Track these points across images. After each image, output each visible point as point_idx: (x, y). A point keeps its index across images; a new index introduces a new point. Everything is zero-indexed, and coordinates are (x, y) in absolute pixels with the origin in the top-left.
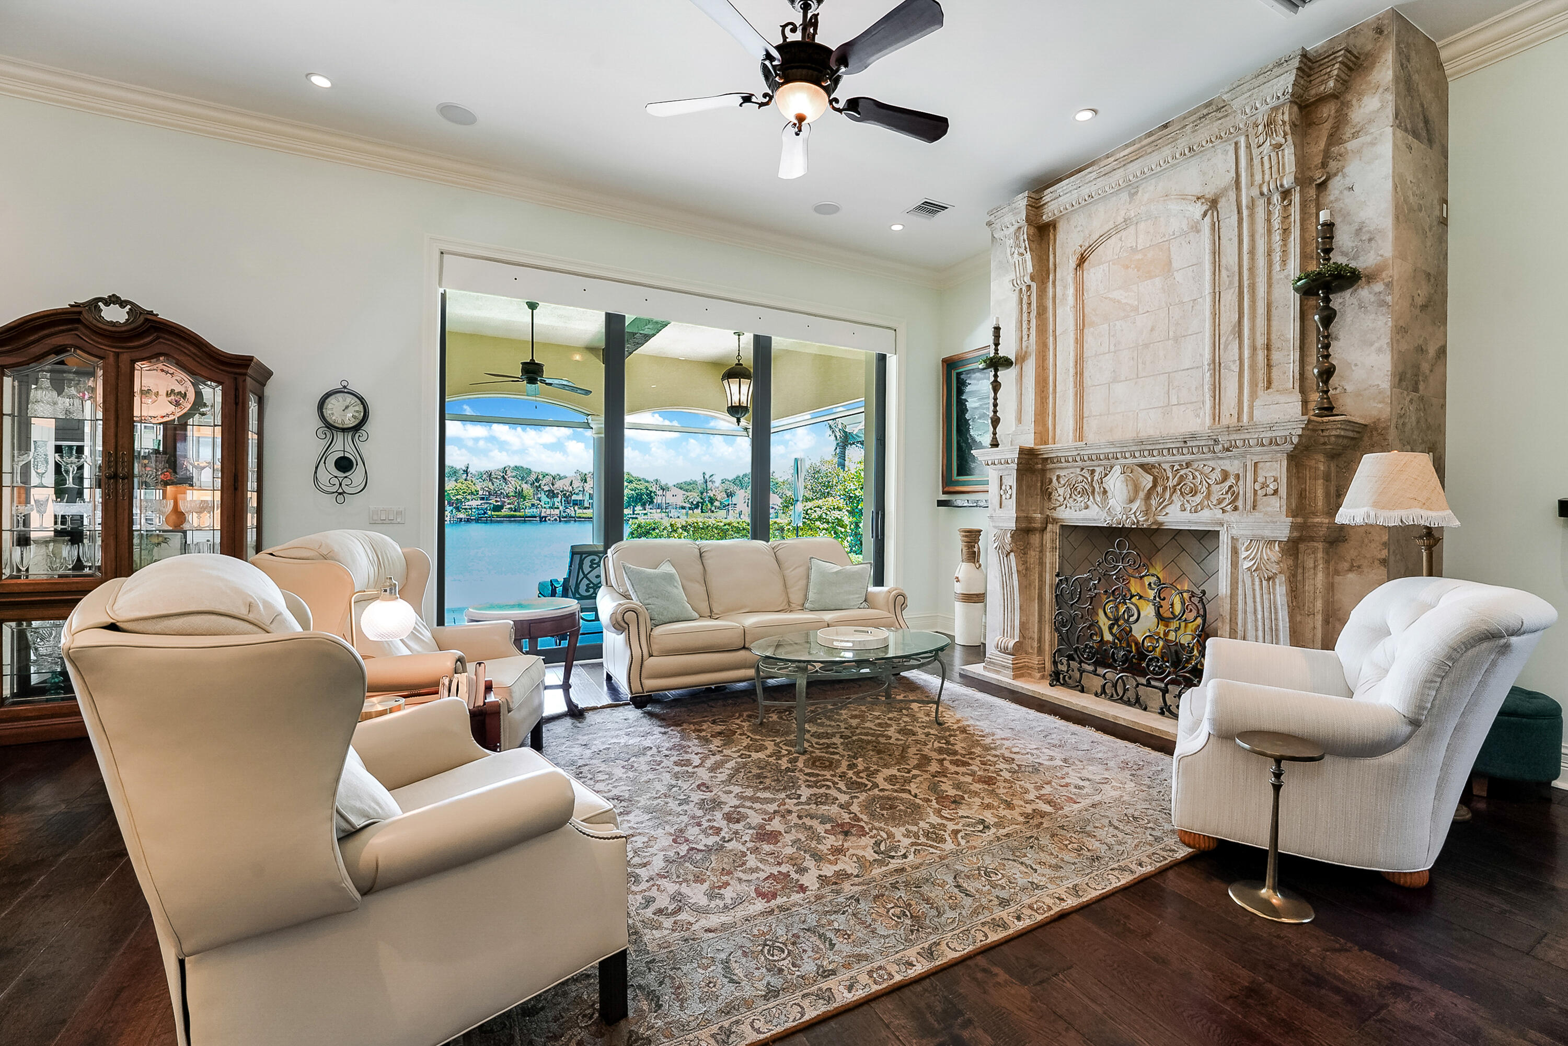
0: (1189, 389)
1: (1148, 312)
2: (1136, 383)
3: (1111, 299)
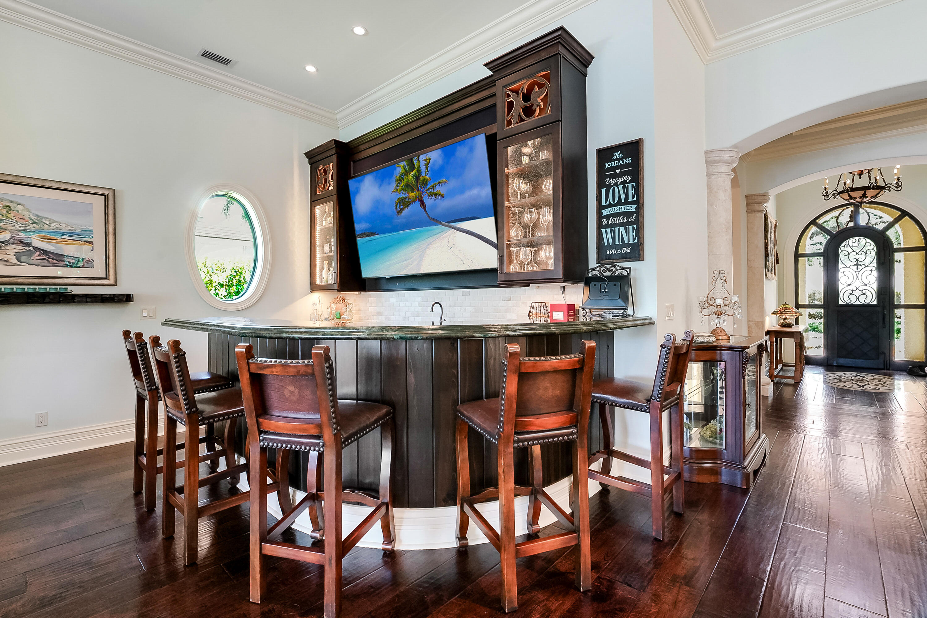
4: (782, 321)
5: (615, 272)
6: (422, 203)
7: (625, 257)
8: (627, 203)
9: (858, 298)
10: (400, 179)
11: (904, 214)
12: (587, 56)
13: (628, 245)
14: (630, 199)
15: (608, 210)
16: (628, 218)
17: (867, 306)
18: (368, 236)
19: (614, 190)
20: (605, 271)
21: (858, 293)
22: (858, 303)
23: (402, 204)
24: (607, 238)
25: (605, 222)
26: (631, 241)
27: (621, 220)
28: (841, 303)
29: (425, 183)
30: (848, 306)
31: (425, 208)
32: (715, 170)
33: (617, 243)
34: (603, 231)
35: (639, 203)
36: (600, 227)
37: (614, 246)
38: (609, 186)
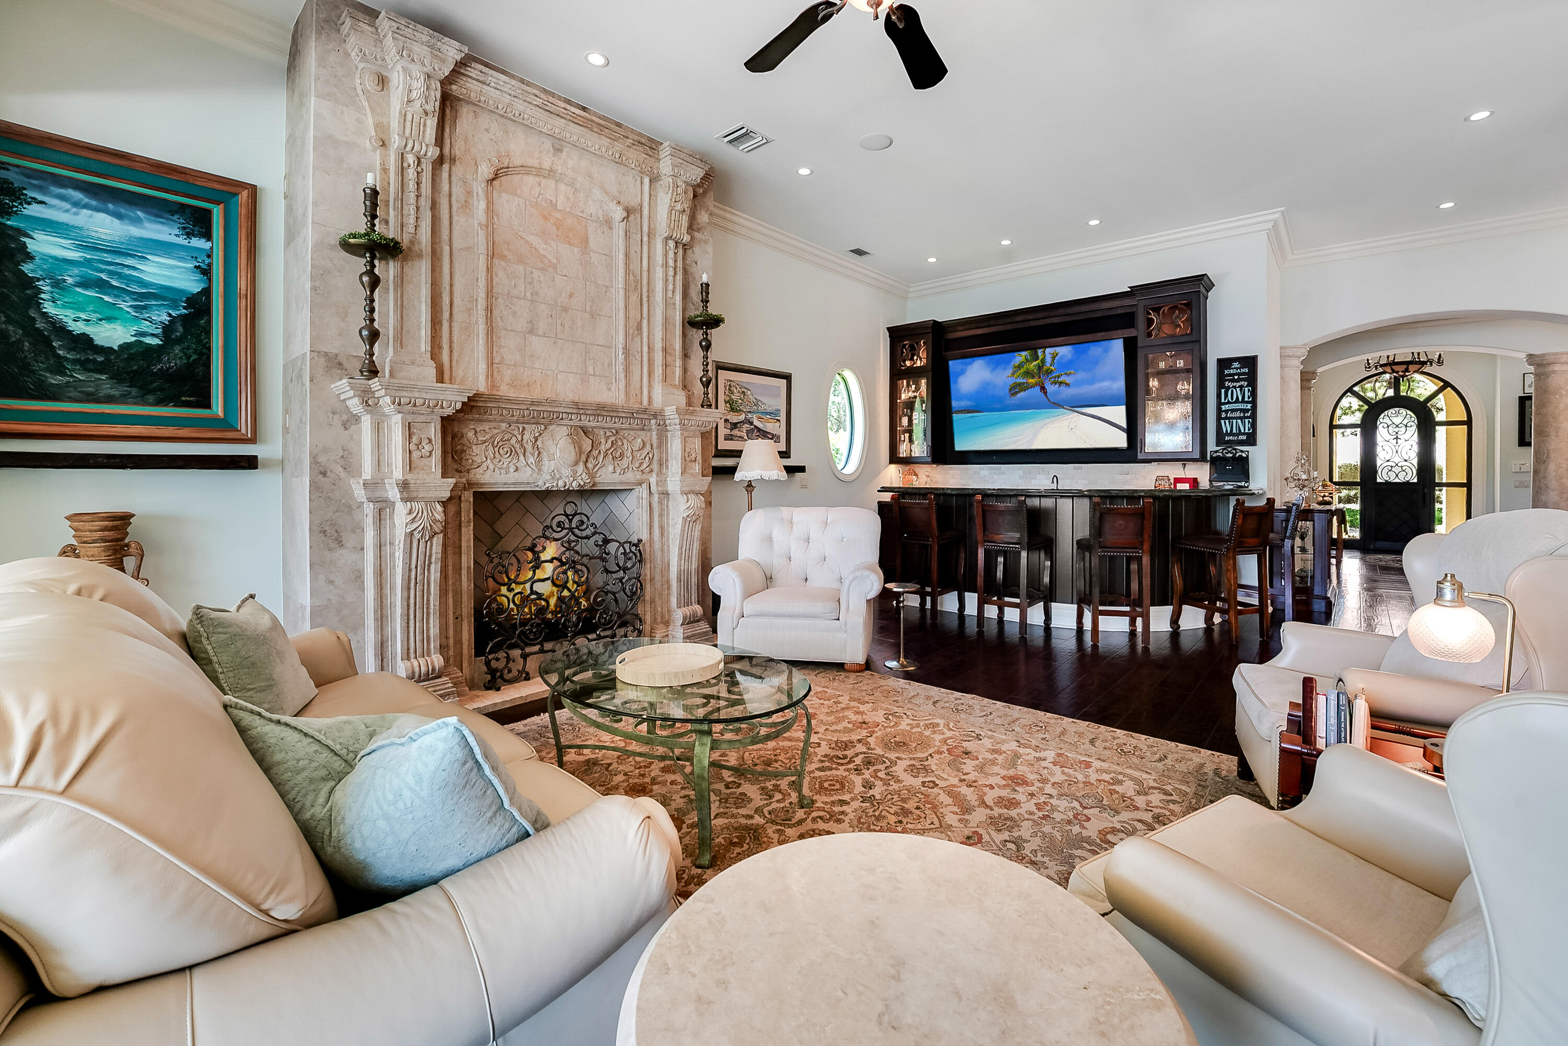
0: (603, 364)
1: (566, 276)
2: (555, 342)
3: (527, 242)
4: (1321, 499)
5: (1236, 454)
6: (1043, 388)
7: (1242, 443)
8: (1243, 401)
9: (1397, 476)
10: (1019, 367)
11: (1446, 384)
12: (1209, 283)
13: (1244, 434)
14: (1246, 399)
15: (1227, 406)
16: (1244, 413)
17: (1407, 483)
18: (969, 413)
19: (1232, 391)
20: (1227, 453)
21: (1397, 470)
22: (1397, 480)
23: (1015, 389)
24: (1226, 426)
25: (1223, 415)
26: (1247, 431)
27: (1238, 414)
28: (1379, 480)
29: (1049, 372)
30: (1387, 483)
31: (1045, 393)
32: (1288, 364)
33: (1234, 431)
34: (1222, 422)
35: (1254, 403)
36: (1219, 418)
37: (1231, 434)
38: (1228, 388)
